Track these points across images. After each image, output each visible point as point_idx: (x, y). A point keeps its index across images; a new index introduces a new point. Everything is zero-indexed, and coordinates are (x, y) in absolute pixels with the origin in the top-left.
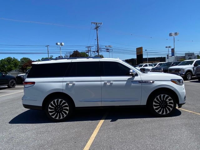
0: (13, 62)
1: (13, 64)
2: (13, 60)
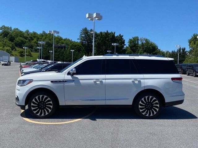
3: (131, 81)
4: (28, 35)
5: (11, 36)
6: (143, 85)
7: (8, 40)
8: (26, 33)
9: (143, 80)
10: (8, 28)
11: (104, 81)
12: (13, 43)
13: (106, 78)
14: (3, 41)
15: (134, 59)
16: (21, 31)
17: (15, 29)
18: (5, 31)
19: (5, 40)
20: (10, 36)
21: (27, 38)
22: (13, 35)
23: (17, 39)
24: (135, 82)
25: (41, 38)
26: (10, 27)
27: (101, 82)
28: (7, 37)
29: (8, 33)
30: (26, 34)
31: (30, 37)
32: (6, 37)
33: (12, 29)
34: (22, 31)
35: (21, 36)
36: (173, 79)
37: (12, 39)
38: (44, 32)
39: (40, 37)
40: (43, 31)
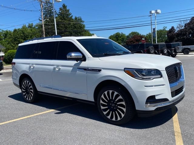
0: (120, 37)
1: (121, 40)
2: (121, 36)
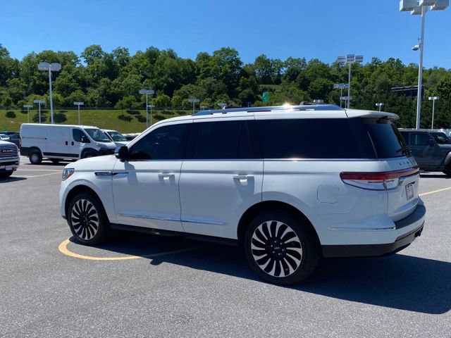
3: (231, 177)
4: (340, 70)
5: (304, 77)
6: (257, 190)
7: (298, 87)
8: (334, 66)
9: (260, 177)
10: (298, 61)
11: (177, 175)
12: (305, 93)
13: (183, 169)
14: (288, 91)
15: (252, 118)
16: (324, 66)
17: (311, 62)
18: (292, 70)
19: (291, 88)
20: (301, 77)
21: (337, 77)
22: (307, 75)
23: (314, 83)
24: (241, 181)
25: (369, 75)
26: (302, 58)
27: (172, 177)
28: (295, 82)
29: (297, 72)
30: (335, 69)
31: (343, 76)
32: (293, 82)
33: (307, 63)
34: (326, 63)
35: (323, 76)
36: (345, 176)
37: (304, 85)
38: (375, 60)
39: (367, 73)
40: (373, 58)
